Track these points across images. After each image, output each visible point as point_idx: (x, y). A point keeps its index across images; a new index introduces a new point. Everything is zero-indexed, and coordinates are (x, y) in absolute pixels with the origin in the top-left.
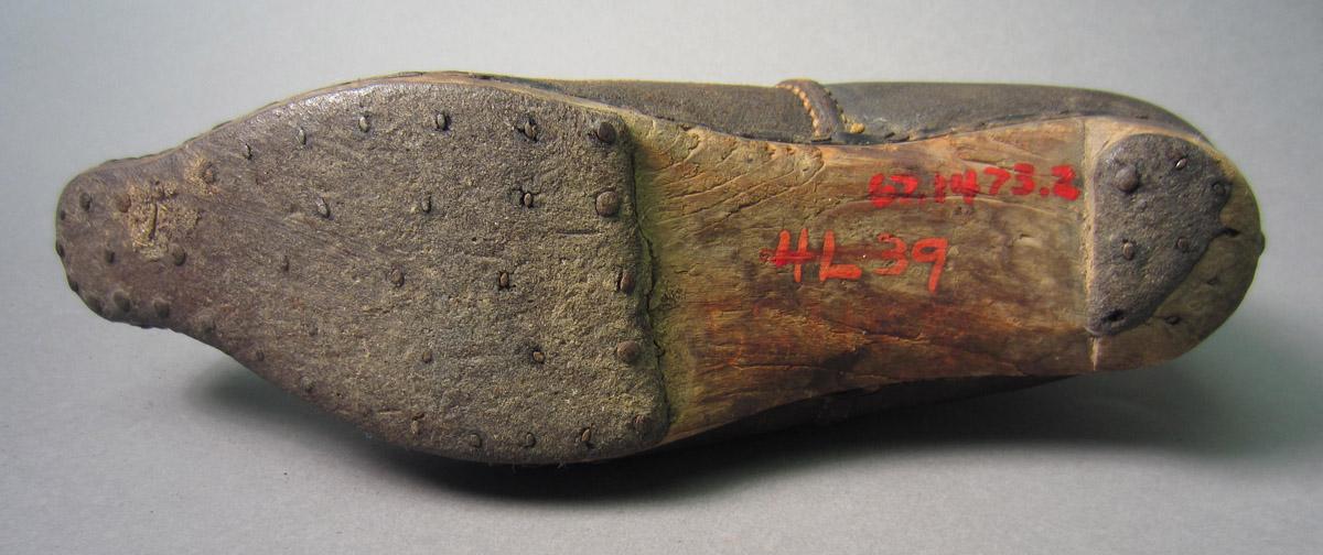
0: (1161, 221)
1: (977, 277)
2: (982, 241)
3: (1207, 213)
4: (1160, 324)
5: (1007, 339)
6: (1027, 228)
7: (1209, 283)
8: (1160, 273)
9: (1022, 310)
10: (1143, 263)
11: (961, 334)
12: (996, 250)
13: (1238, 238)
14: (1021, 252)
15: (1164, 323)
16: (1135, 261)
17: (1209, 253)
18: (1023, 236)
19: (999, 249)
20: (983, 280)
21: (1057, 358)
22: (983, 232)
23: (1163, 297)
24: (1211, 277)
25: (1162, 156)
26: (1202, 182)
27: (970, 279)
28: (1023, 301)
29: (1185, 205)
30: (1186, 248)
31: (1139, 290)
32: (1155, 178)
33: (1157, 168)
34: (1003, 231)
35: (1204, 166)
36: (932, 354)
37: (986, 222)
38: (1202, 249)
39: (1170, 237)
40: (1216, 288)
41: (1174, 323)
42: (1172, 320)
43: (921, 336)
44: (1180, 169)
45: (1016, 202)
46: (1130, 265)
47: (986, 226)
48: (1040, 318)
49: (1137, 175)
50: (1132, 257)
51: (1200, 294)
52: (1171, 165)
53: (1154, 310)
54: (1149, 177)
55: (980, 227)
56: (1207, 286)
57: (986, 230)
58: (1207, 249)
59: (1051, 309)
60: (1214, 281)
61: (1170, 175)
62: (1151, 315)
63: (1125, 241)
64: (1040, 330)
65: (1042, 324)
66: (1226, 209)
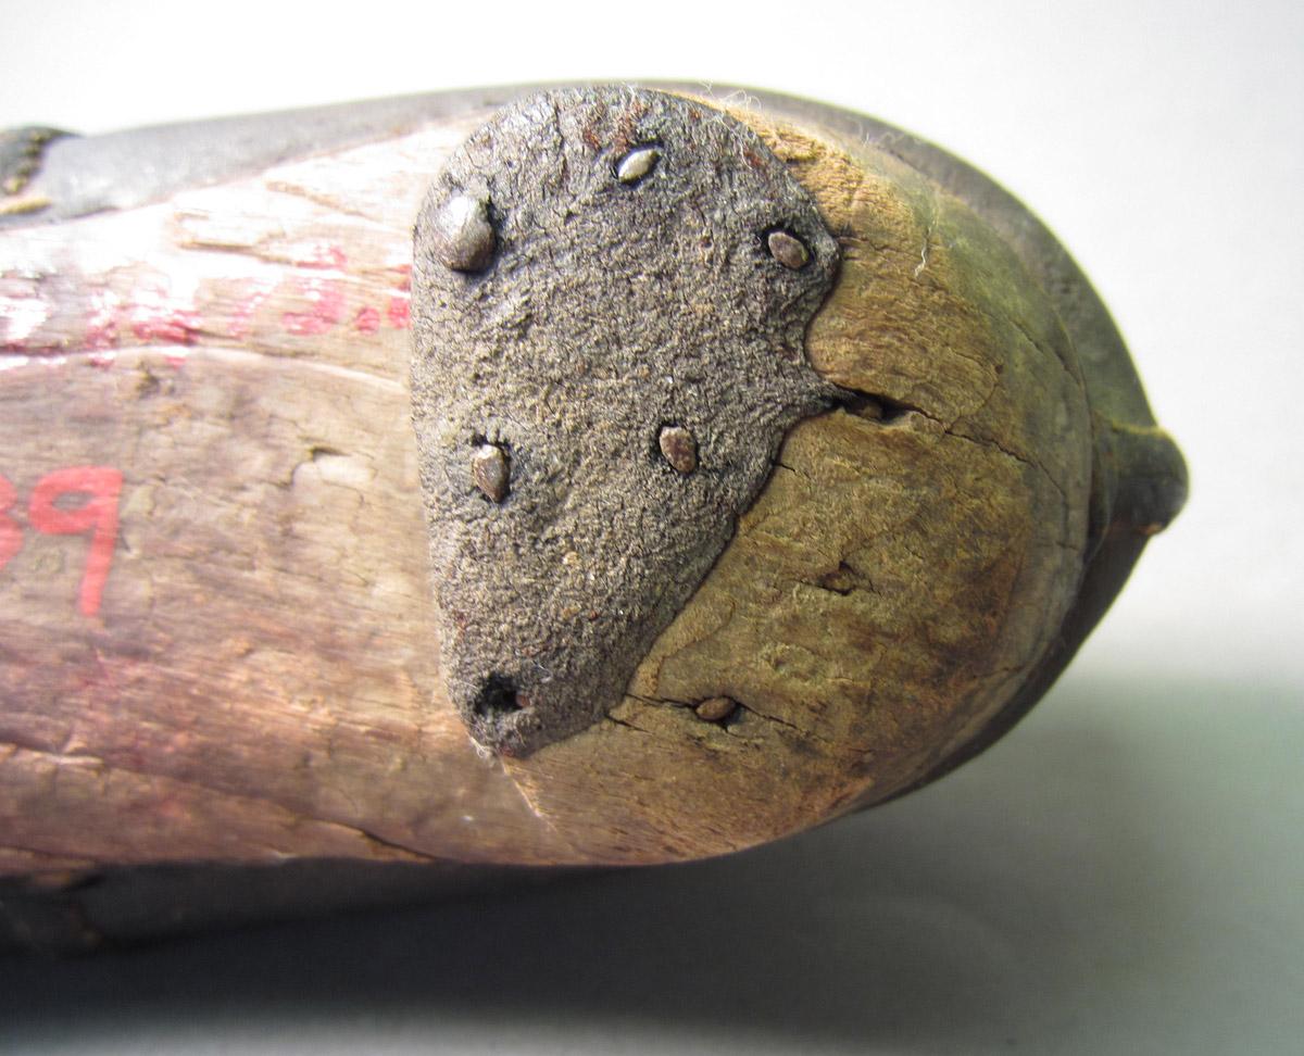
0: (588, 370)
1: (202, 578)
2: (210, 469)
3: (749, 334)
4: (666, 723)
5: (307, 758)
6: (329, 426)
7: (825, 582)
8: (612, 549)
9: (335, 675)
10: (540, 517)
11: (181, 739)
12: (246, 496)
13: (905, 425)
14: (314, 501)
15: (681, 719)
16: (512, 507)
17: (786, 478)
18: (318, 452)
19: (256, 493)
20: (222, 586)
21: (469, 818)
22: (213, 447)
23: (644, 629)
24: (821, 563)
25: (575, 145)
26: (722, 225)
27: (184, 582)
28: (330, 649)
29: (665, 308)
30: (691, 461)
31: (550, 604)
32: (550, 218)
33: (558, 184)
34: (265, 440)
35: (723, 168)
36: (120, 796)
37: (221, 416)
38: (757, 464)
39: (626, 423)
40: (859, 603)
41: (723, 721)
42: (716, 706)
43: (74, 744)
44: (632, 183)
45: (296, 355)
46: (502, 520)
47: (223, 429)
48: (381, 696)
49: (491, 214)
50: (503, 494)
51: (794, 624)
52: (601, 170)
53: (628, 676)
54: (531, 218)
55: (205, 430)
56: (810, 594)
57: (221, 438)
58: (775, 462)
59: (406, 669)
60: (841, 576)
61: (597, 206)
62: (625, 694)
63: (479, 441)
64: (385, 735)
65: (390, 716)
66: (829, 322)
